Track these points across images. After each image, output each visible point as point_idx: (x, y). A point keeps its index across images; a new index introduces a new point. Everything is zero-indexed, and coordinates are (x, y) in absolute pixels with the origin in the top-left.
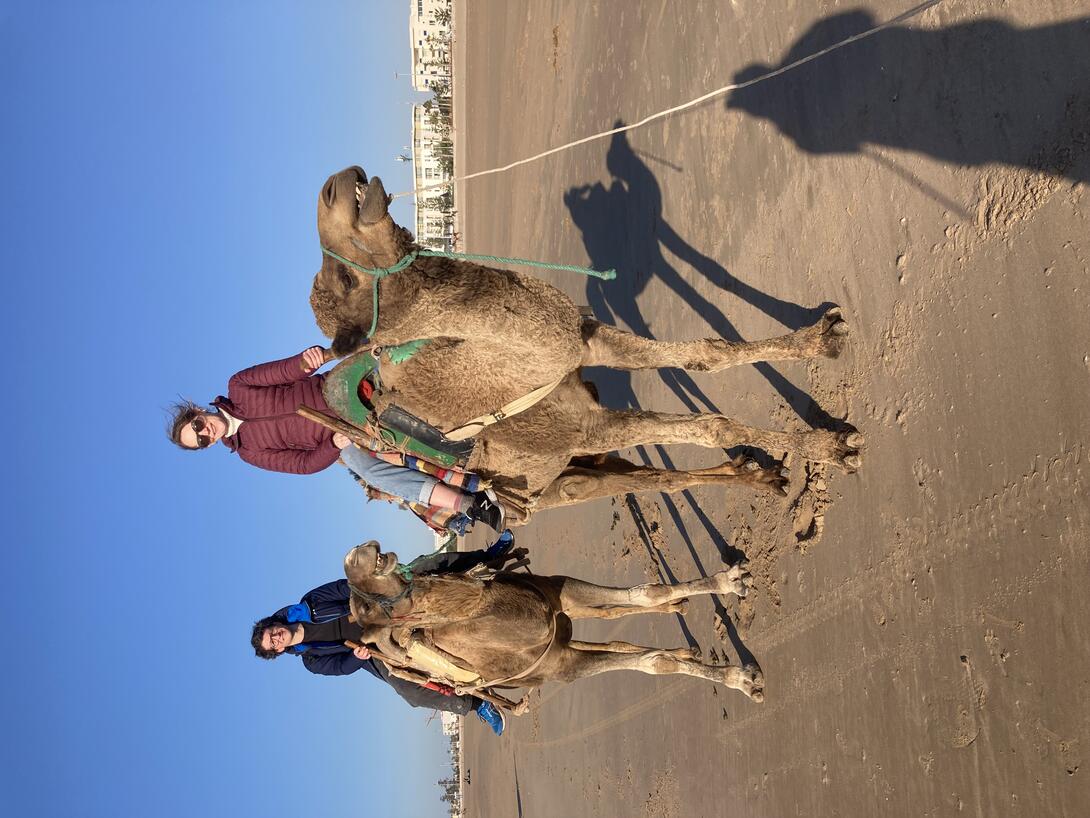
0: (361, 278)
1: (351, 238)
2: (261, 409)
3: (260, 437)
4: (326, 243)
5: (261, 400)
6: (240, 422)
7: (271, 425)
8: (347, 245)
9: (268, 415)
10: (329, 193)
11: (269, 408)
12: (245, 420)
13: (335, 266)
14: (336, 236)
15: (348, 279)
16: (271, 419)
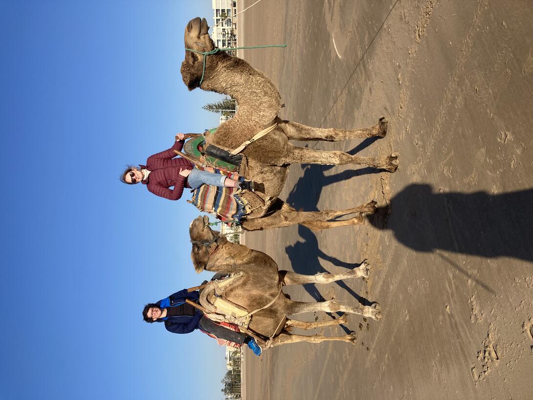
0: (199, 57)
1: (196, 43)
2: (159, 165)
3: (157, 177)
4: (188, 46)
5: (159, 162)
6: (150, 172)
7: (162, 171)
8: (195, 45)
9: (161, 167)
10: (190, 27)
11: (162, 164)
12: (152, 171)
13: (190, 54)
14: (191, 42)
15: (194, 58)
16: (162, 169)
